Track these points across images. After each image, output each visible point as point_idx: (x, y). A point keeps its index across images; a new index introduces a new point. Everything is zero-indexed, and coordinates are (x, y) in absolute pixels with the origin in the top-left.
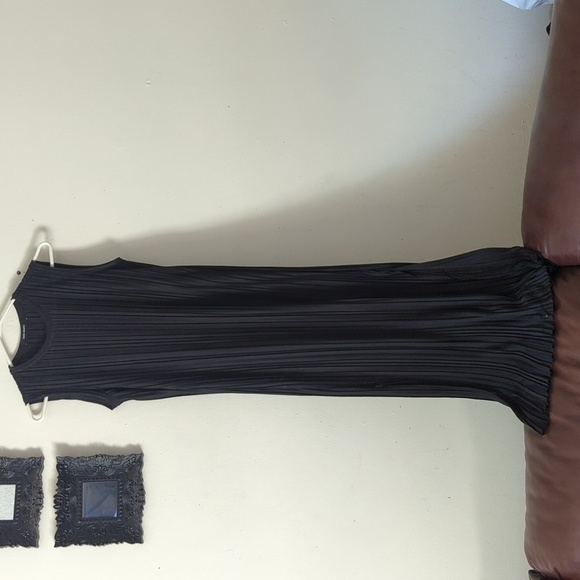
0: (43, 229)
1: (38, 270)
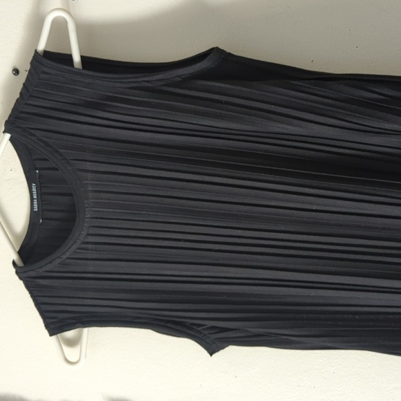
1: (51, 74)
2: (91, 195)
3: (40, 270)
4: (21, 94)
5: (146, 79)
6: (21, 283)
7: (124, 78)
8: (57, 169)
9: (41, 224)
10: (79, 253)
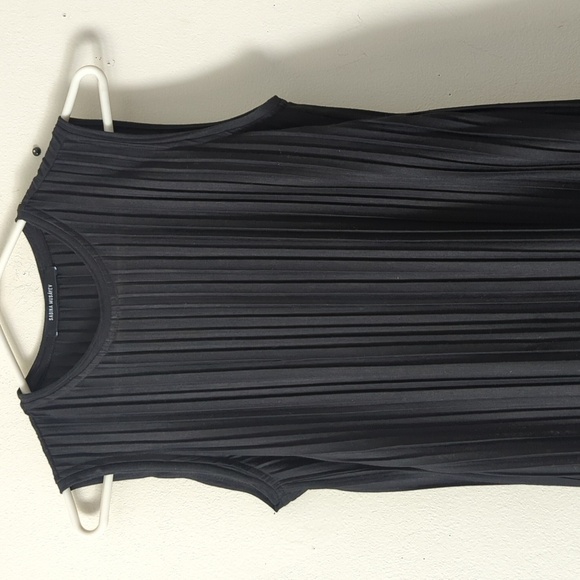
0: (89, 36)
1: (75, 142)
2: (120, 288)
3: (53, 397)
4: (39, 170)
5: (189, 137)
6: (27, 418)
7: (163, 138)
8: (82, 264)
9: (57, 339)
10: (103, 368)
